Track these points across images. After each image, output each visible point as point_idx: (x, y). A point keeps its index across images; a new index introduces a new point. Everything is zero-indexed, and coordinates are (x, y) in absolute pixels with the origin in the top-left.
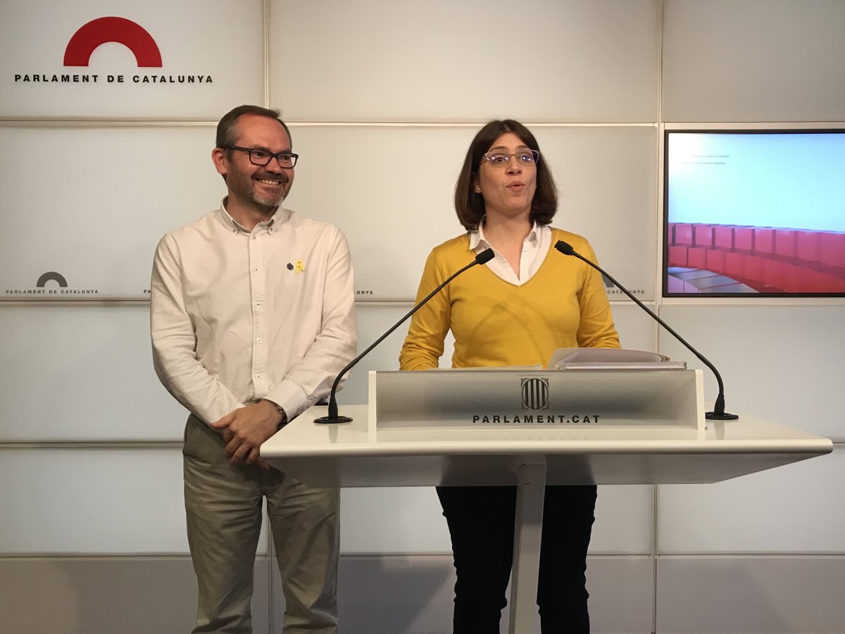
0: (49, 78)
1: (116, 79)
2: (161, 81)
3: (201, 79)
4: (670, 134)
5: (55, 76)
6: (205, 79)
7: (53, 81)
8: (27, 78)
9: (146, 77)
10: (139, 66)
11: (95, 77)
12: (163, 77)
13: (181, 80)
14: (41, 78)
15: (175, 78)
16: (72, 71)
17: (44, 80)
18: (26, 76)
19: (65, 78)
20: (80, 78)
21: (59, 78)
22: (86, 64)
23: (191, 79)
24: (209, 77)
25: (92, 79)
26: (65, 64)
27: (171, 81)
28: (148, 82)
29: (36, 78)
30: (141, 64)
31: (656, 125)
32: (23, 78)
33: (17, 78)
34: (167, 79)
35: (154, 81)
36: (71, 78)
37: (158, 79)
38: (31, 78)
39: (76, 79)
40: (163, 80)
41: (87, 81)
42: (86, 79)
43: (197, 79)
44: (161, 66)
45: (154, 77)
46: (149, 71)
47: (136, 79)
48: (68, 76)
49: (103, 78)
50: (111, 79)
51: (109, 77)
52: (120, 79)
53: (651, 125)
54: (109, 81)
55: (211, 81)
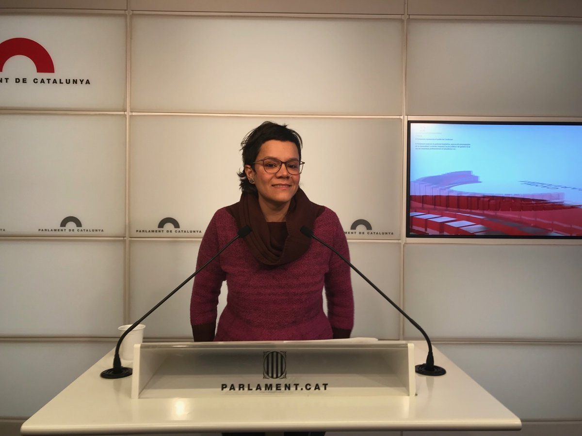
1: (21, 81)
2: (53, 83)
3: (82, 81)
6: (84, 82)
9: (43, 79)
10: (38, 72)
11: (7, 79)
12: (55, 80)
13: (68, 82)
15: (63, 81)
23: (75, 82)
24: (88, 80)
25: (4, 81)
27: (60, 83)
30: (39, 70)
31: (402, 117)
34: (58, 81)
35: (49, 83)
37: (51, 81)
40: (55, 82)
41: (1, 82)
42: (0, 80)
43: (79, 82)
44: (53, 72)
45: (49, 80)
46: (45, 76)
47: (36, 81)
49: (12, 80)
50: (18, 80)
51: (16, 79)
52: (24, 81)
53: (398, 117)
54: (16, 82)
55: (89, 83)
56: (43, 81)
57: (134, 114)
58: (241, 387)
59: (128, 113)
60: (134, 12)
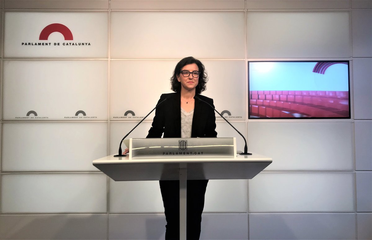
0: (34, 44)
1: (57, 44)
2: (73, 45)
3: (86, 44)
4: (250, 63)
5: (36, 43)
6: (88, 44)
7: (35, 45)
10: (65, 40)
11: (50, 43)
12: (73, 43)
13: (80, 44)
14: (31, 44)
15: (77, 44)
16: (42, 41)
17: (32, 45)
18: (26, 43)
19: (40, 44)
20: (45, 44)
21: (37, 44)
22: (46, 39)
23: (83, 44)
24: (89, 43)
25: (48, 44)
26: (40, 39)
28: (68, 45)
29: (29, 44)
30: (66, 39)
31: (245, 59)
32: (25, 44)
33: (23, 44)
34: (75, 44)
36: (42, 44)
37: (72, 44)
38: (28, 44)
39: (43, 44)
40: (73, 44)
41: (47, 45)
42: (47, 44)
43: (85, 44)
44: (73, 40)
46: (68, 41)
47: (64, 44)
48: (40, 43)
49: (52, 44)
50: (55, 44)
51: (55, 43)
53: (243, 59)
54: (55, 45)
55: (90, 45)
56: (67, 44)
57: (112, 59)
58: (170, 153)
59: (109, 59)
60: (112, 10)
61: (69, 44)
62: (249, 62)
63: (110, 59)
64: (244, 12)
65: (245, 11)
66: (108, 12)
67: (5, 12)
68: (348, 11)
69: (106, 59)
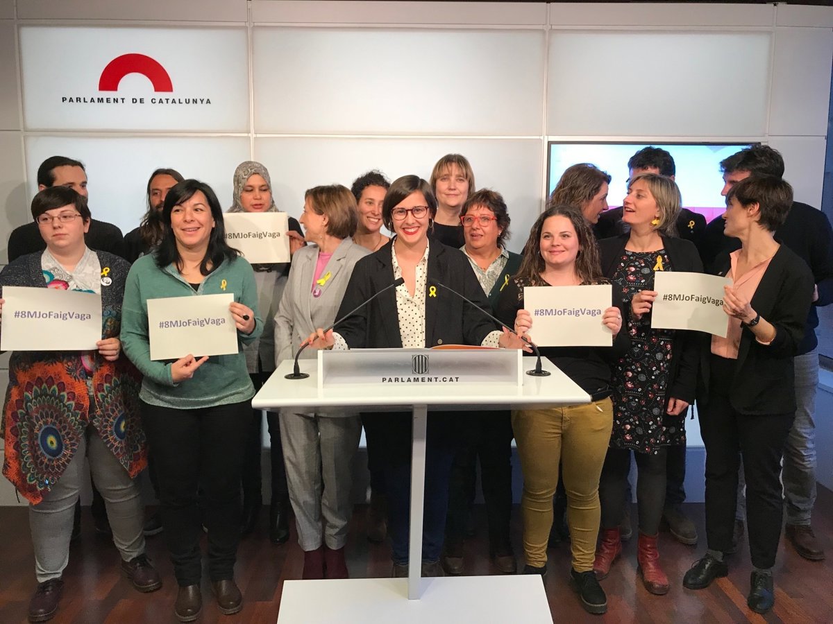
0: (88, 100)
1: (139, 101)
2: (172, 102)
3: (202, 101)
4: (553, 146)
5: (92, 99)
6: (205, 101)
7: (91, 102)
8: (71, 100)
9: (161, 99)
10: (155, 91)
11: (123, 99)
12: (173, 99)
13: (187, 102)
14: (82, 100)
15: (183, 101)
16: (105, 94)
17: (85, 102)
19: (101, 100)
20: (112, 100)
21: (96, 100)
22: (115, 88)
23: (195, 101)
24: (208, 100)
25: (120, 101)
26: (100, 89)
27: (180, 103)
29: (78, 100)
30: (157, 90)
31: (542, 138)
32: (68, 99)
33: (64, 99)
34: (177, 101)
35: (167, 102)
36: (105, 100)
37: (170, 101)
38: (75, 100)
39: (108, 100)
40: (174, 101)
41: (117, 102)
42: (116, 101)
43: (199, 101)
44: (172, 91)
45: (167, 100)
46: (163, 95)
47: (154, 101)
48: (102, 99)
49: (128, 100)
51: (133, 99)
52: (141, 101)
53: (538, 137)
54: (133, 103)
55: (210, 102)
56: (161, 101)
57: (258, 136)
58: (397, 380)
59: (252, 135)
60: (256, 24)
61: (165, 101)
62: (550, 143)
63: (254, 136)
64: (543, 31)
65: (545, 29)
66: (245, 28)
67: (20, 26)
68: (769, 33)
69: (246, 135)
